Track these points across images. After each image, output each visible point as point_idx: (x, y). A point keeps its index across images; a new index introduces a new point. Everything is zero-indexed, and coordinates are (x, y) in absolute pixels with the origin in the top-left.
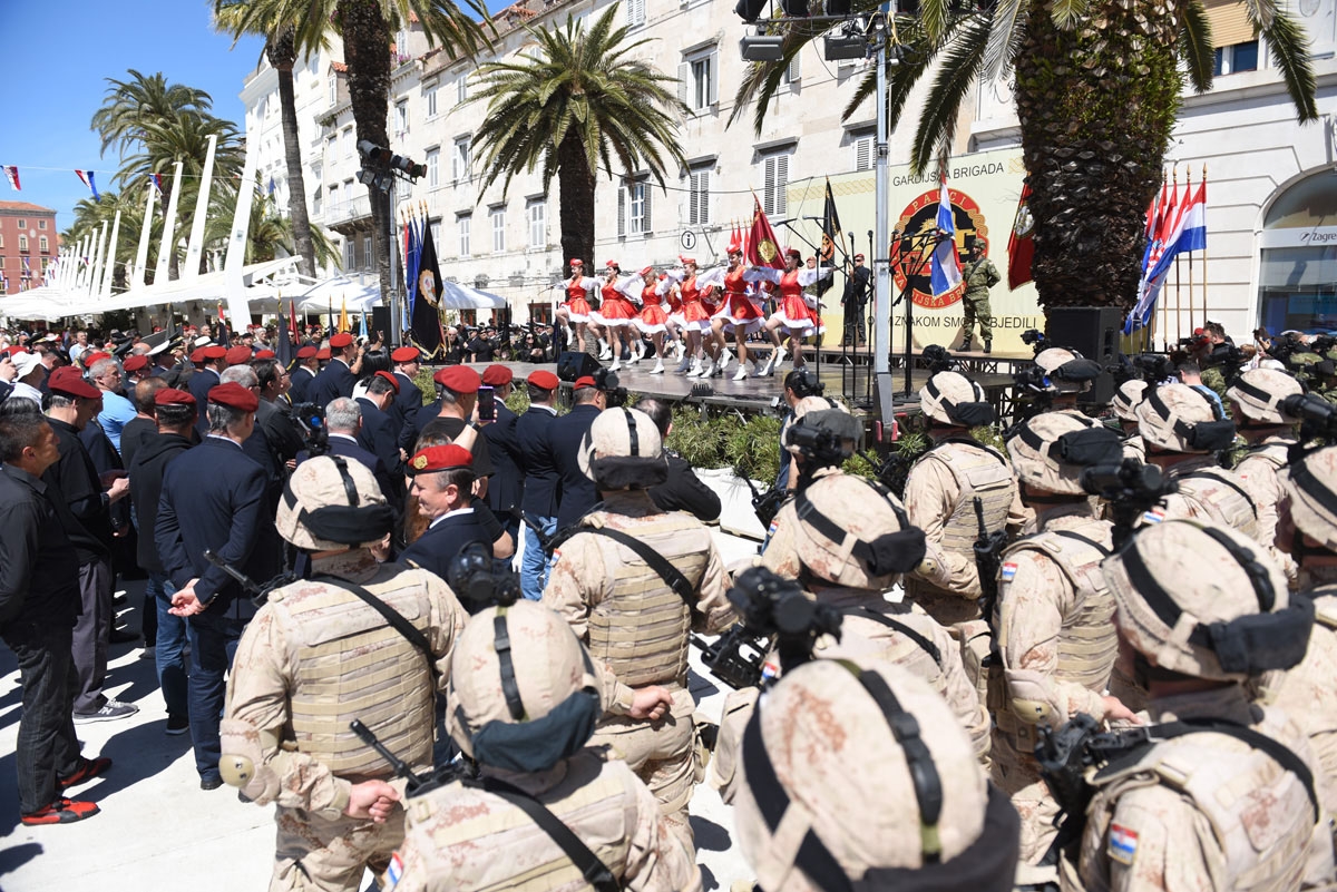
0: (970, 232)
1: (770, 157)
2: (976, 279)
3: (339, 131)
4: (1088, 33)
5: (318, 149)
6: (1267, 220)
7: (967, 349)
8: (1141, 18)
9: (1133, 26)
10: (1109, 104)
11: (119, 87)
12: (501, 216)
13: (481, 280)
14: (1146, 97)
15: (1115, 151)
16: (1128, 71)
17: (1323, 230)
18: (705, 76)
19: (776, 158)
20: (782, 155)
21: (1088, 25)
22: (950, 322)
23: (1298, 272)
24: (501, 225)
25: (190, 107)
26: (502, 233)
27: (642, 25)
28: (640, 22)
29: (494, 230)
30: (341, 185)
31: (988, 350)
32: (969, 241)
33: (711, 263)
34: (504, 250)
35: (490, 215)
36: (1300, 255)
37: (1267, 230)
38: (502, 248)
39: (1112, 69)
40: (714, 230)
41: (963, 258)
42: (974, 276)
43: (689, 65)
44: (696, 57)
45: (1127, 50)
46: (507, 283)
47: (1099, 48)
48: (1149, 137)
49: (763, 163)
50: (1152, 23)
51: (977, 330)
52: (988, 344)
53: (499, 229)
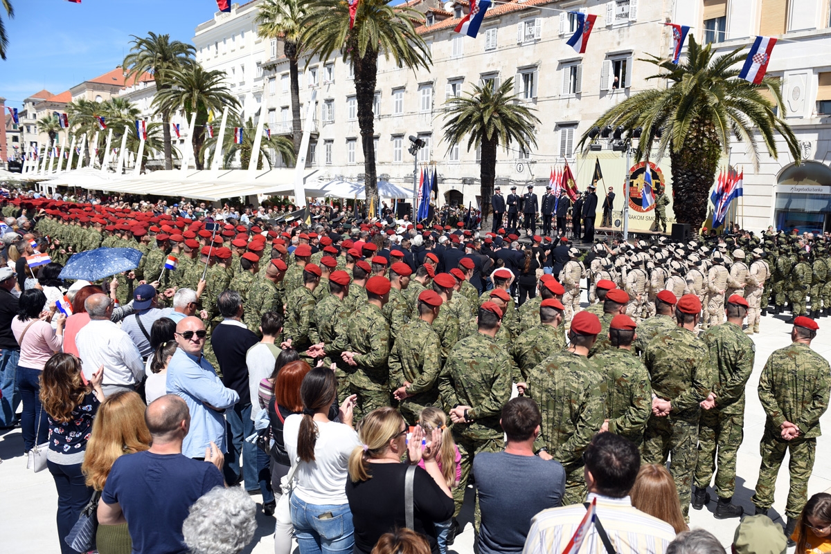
0: (657, 181)
1: (564, 129)
2: (660, 202)
3: (278, 75)
4: (691, 136)
5: (260, 83)
6: (779, 180)
7: (657, 231)
8: (707, 133)
9: (704, 135)
10: (697, 159)
11: (138, 41)
12: (400, 142)
13: (385, 177)
14: (708, 156)
15: (698, 173)
16: (702, 149)
17: (799, 187)
18: (530, 82)
19: (567, 130)
20: (570, 129)
21: (690, 134)
22: (649, 218)
23: (789, 203)
24: (400, 146)
25: (183, 55)
26: (400, 151)
27: (494, 49)
28: (493, 47)
29: (395, 149)
30: (278, 109)
31: (665, 232)
32: (657, 185)
33: (530, 179)
34: (402, 161)
35: (392, 140)
36: (790, 197)
37: (779, 185)
38: (400, 160)
39: (698, 148)
40: (532, 163)
41: (655, 192)
43: (521, 75)
44: (526, 72)
45: (702, 142)
46: (403, 181)
47: (694, 141)
48: (709, 169)
49: (560, 132)
50: (710, 134)
51: (660, 223)
52: (665, 229)
53: (398, 149)
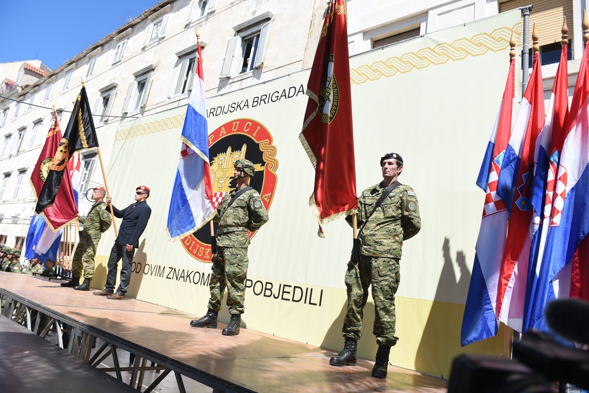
24: (20, 183)
27: (120, 61)
28: (119, 60)
42: (230, 211)
